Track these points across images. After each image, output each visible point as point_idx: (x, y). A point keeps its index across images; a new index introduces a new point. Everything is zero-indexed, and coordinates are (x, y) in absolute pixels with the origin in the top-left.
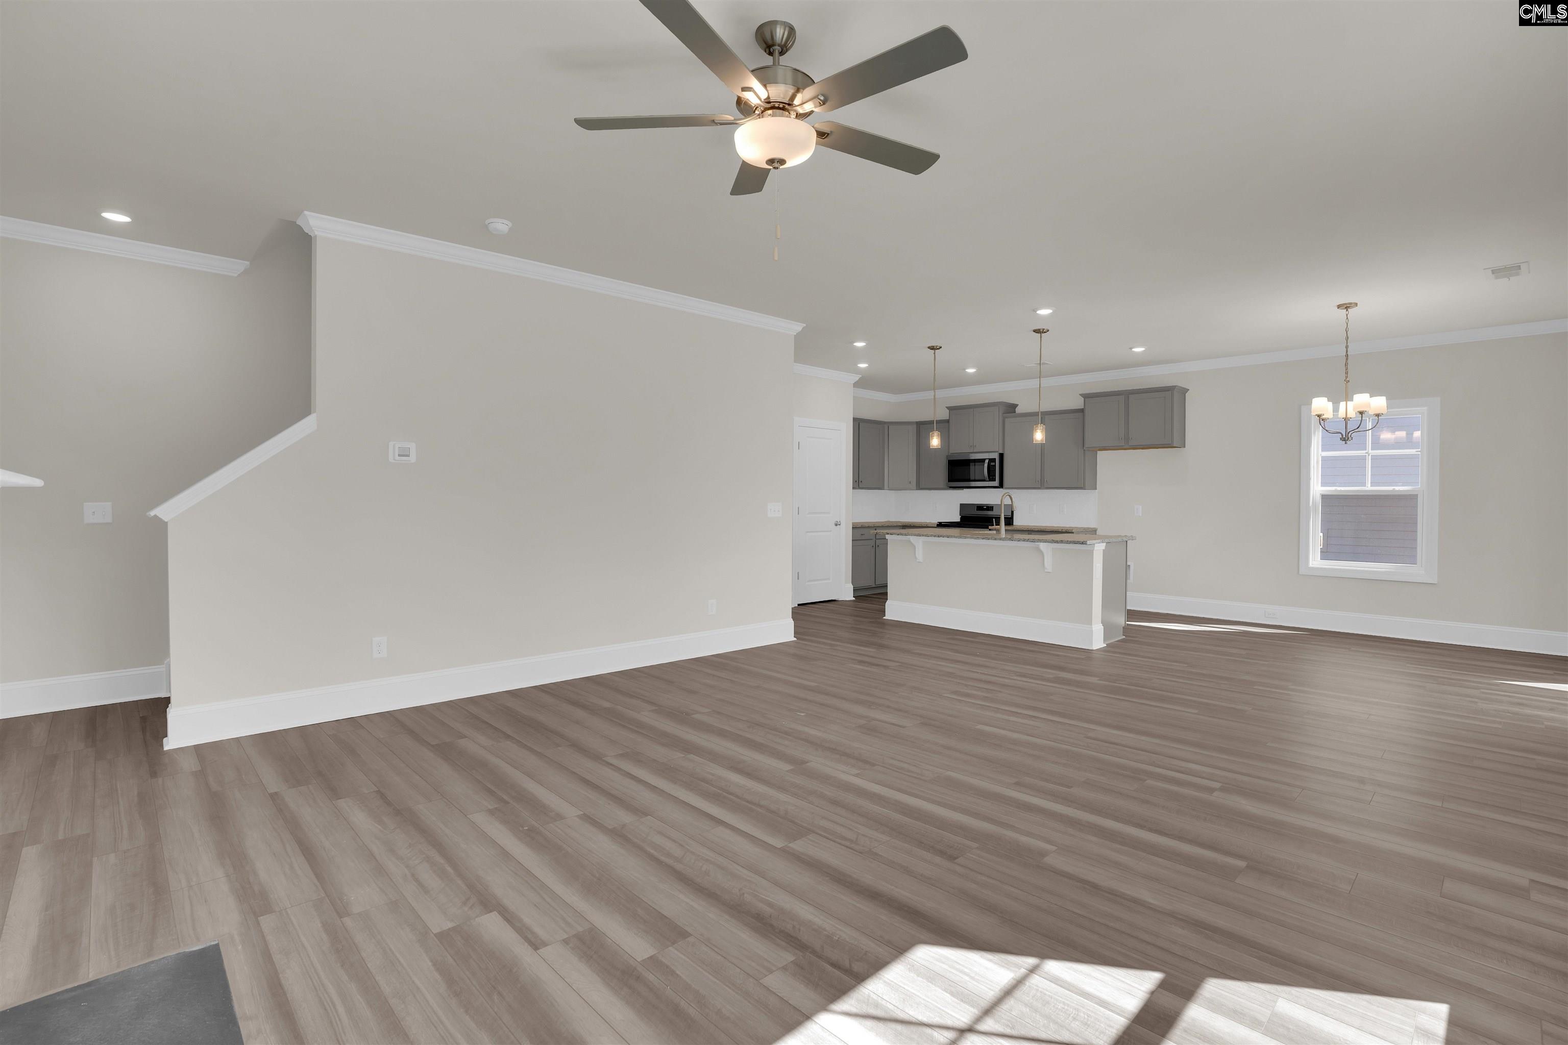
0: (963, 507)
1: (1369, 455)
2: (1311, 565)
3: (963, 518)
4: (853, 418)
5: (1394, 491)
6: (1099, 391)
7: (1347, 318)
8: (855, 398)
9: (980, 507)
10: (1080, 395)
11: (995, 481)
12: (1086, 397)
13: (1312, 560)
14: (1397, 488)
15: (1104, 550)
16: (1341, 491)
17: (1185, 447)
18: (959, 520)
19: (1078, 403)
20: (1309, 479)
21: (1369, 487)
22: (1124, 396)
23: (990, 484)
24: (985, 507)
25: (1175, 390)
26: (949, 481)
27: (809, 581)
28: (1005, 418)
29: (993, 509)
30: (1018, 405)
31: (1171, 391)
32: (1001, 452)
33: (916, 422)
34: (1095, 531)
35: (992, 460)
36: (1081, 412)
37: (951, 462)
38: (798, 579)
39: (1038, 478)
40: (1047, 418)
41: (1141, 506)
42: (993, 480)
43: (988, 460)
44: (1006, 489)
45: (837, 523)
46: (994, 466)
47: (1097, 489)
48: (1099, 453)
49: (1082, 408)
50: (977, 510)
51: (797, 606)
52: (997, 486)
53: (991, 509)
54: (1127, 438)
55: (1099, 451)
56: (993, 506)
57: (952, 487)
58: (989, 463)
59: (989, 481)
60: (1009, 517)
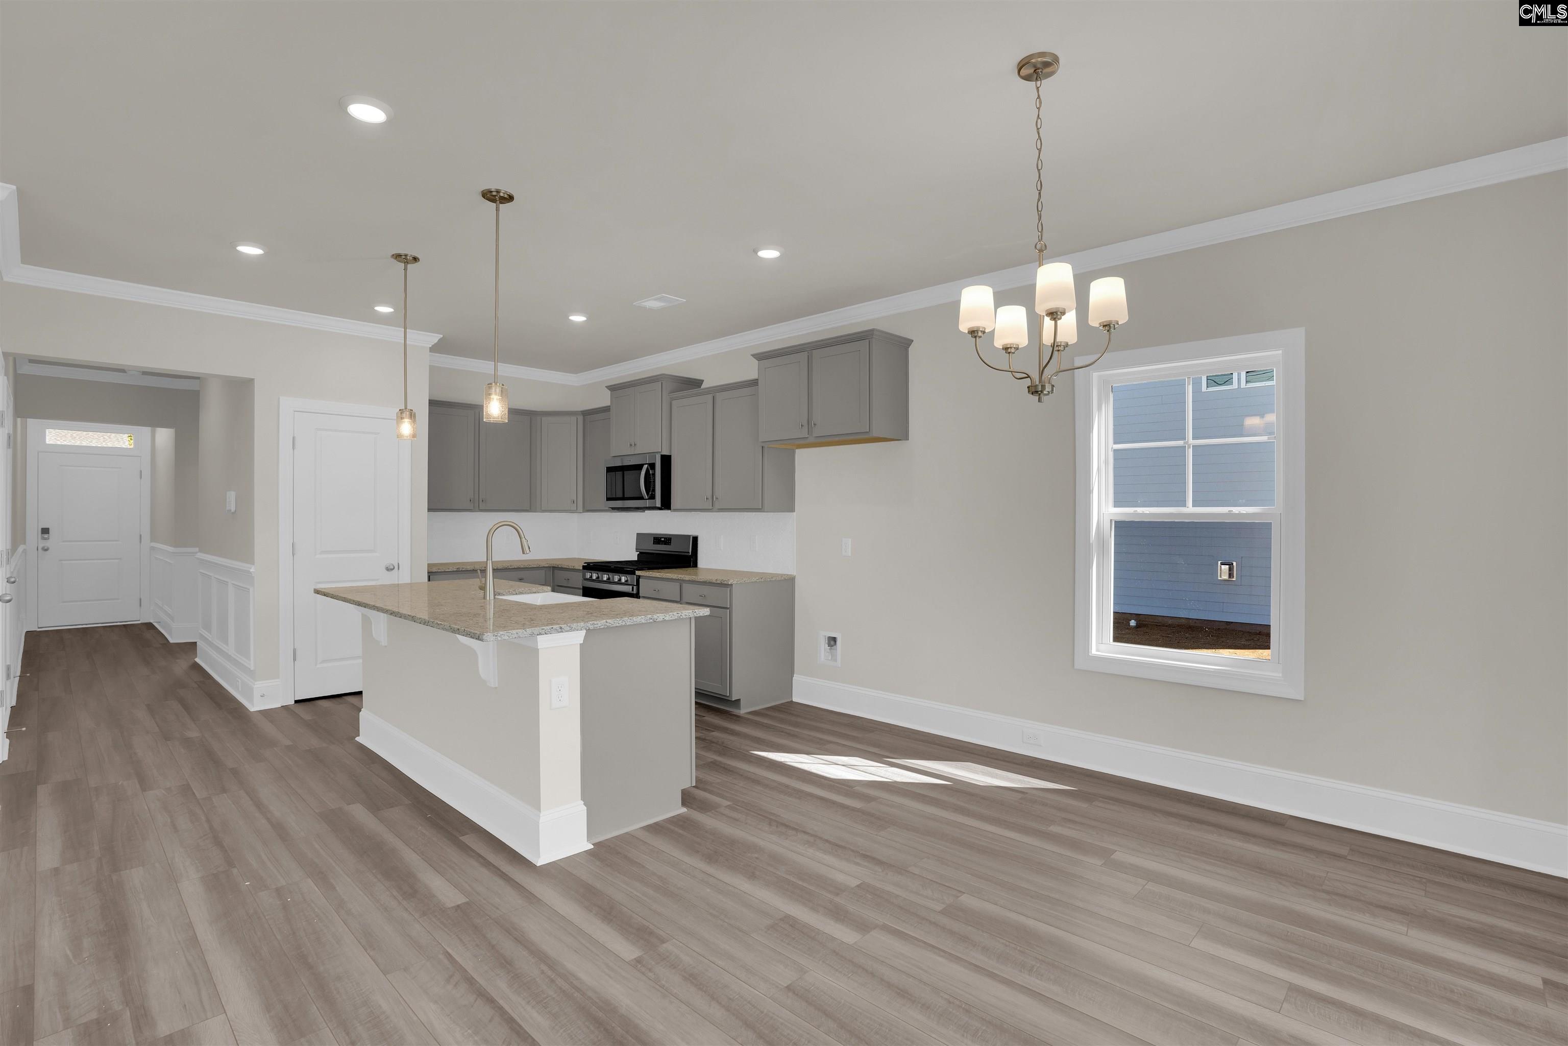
0: (640, 537)
1: (1189, 447)
2: (1094, 651)
3: (640, 554)
4: (429, 400)
5: (1230, 514)
6: (776, 348)
7: (1039, 97)
8: (432, 369)
9: (658, 539)
10: (753, 355)
11: (656, 499)
12: (761, 357)
13: (1098, 643)
14: (1236, 510)
15: (582, 646)
16: (1143, 514)
17: (907, 439)
19: (750, 370)
20: (1088, 492)
21: (1190, 510)
22: (806, 352)
23: (648, 503)
24: (663, 539)
25: (874, 337)
26: (608, 499)
27: (324, 661)
28: (672, 399)
29: (670, 543)
30: (703, 381)
31: (868, 340)
32: (665, 453)
33: (581, 411)
34: (790, 581)
35: (652, 466)
36: (754, 383)
37: (610, 470)
38: (295, 660)
39: (709, 494)
40: (720, 397)
41: (850, 540)
42: (652, 497)
43: (647, 465)
44: (676, 510)
45: (389, 566)
46: (654, 474)
47: (794, 512)
48: (797, 451)
49: (756, 377)
50: (654, 544)
51: (293, 703)
52: (660, 506)
53: (669, 542)
54: (810, 424)
55: (797, 448)
56: (671, 538)
57: (613, 509)
58: (647, 468)
59: (647, 499)
60: (690, 554)
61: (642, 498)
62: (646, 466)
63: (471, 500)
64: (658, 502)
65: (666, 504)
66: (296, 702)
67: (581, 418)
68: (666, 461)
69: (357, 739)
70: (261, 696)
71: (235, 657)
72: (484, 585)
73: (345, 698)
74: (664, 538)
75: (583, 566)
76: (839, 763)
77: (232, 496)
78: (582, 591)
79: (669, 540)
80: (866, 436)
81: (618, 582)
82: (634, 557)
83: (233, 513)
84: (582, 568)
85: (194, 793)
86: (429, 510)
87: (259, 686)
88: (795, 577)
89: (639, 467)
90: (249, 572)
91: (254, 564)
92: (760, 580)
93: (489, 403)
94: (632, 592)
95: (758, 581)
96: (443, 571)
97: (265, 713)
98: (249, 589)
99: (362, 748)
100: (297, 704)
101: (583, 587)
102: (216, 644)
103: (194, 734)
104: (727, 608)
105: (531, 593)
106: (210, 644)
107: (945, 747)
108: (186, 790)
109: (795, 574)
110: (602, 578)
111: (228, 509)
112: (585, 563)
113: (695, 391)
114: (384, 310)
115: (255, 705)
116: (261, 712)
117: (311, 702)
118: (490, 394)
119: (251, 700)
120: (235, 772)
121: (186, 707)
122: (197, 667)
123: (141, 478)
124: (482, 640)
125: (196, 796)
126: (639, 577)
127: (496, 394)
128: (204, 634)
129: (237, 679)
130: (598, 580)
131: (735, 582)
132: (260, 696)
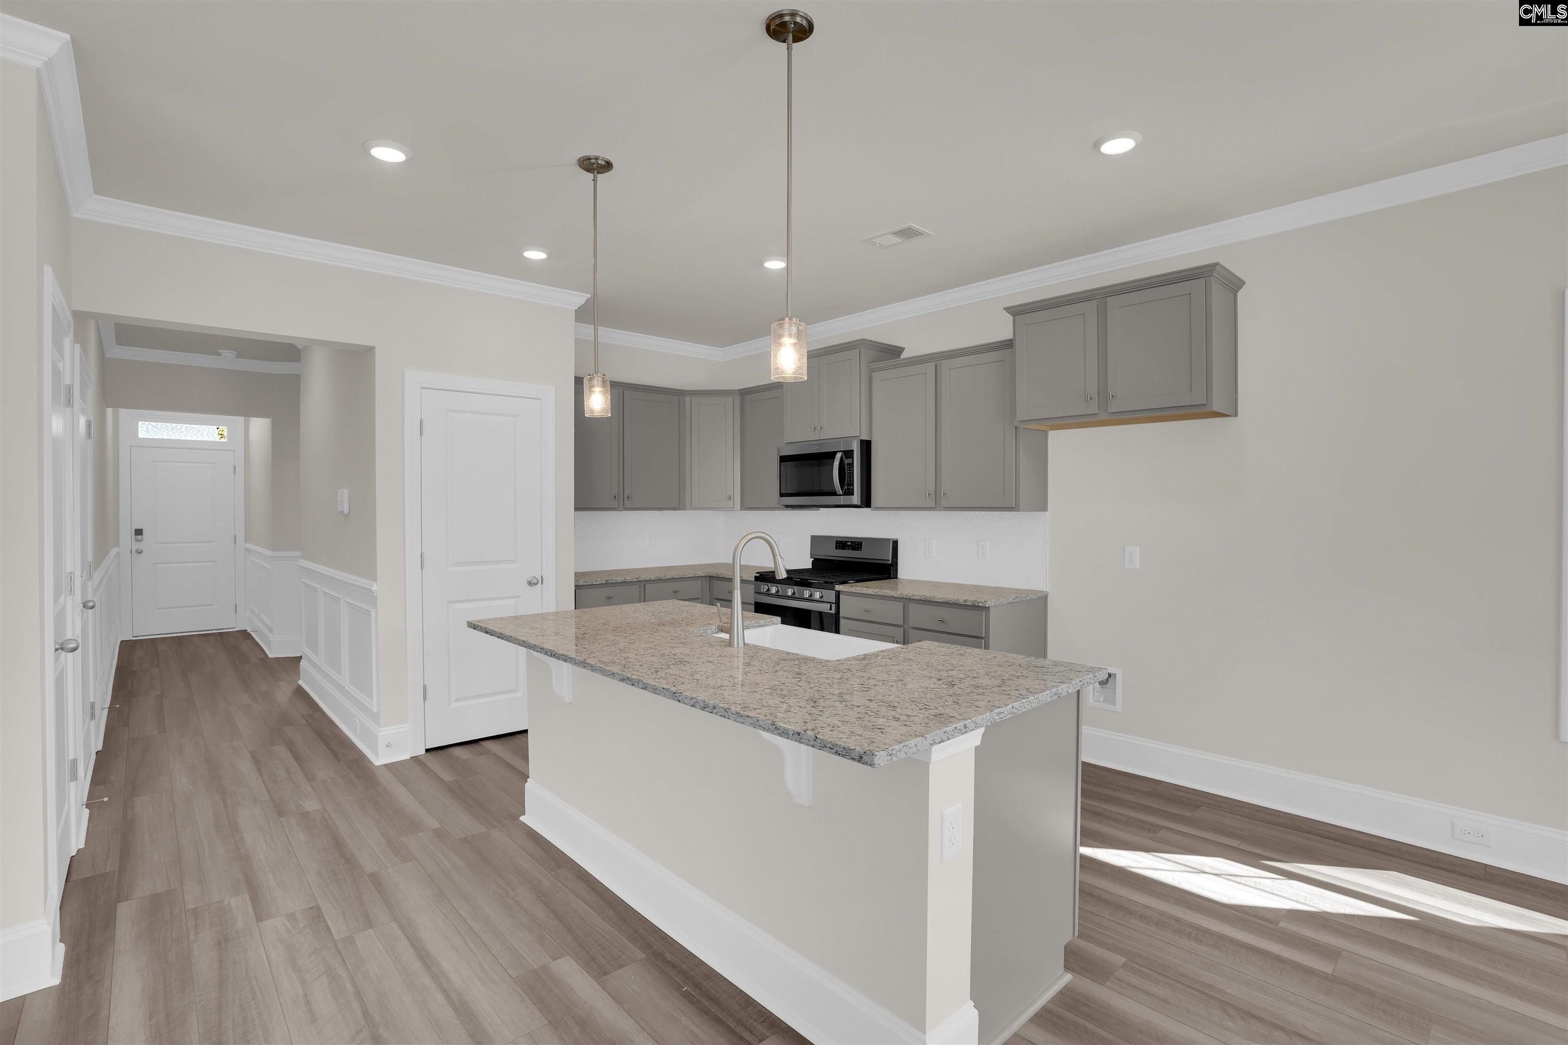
0: (815, 540)
3: (816, 562)
6: (1043, 298)
9: (842, 544)
10: (1007, 309)
11: (853, 494)
12: (1017, 312)
17: (1235, 413)
18: (811, 567)
19: (1003, 329)
22: (1096, 300)
23: (842, 500)
24: (849, 543)
25: (1214, 274)
26: (782, 495)
27: (458, 700)
28: (872, 371)
29: (861, 548)
30: (904, 348)
31: (1204, 279)
32: (865, 437)
33: (739, 390)
34: (1043, 599)
35: (848, 454)
36: (1008, 345)
37: (783, 459)
38: (425, 699)
39: (931, 488)
40: (945, 365)
41: (1138, 548)
42: (849, 492)
43: (841, 453)
44: (877, 509)
45: (532, 580)
46: (851, 465)
47: (1047, 511)
48: (1050, 433)
49: (1010, 336)
50: (836, 549)
51: (424, 752)
52: (859, 504)
53: (858, 548)
54: (1104, 396)
55: (1050, 430)
56: (861, 543)
57: (787, 507)
58: (841, 458)
59: (841, 495)
60: (890, 562)
61: (834, 494)
62: (839, 455)
63: (615, 497)
64: (856, 499)
65: (866, 502)
66: (427, 750)
67: (738, 398)
68: (866, 446)
69: (522, 818)
70: (387, 746)
71: (349, 690)
72: (729, 626)
73: (484, 743)
74: (852, 542)
75: (756, 577)
76: (1206, 870)
77: (344, 495)
78: (754, 606)
79: (858, 545)
80: (1201, 410)
81: (809, 598)
82: (807, 564)
83: (346, 515)
84: (754, 580)
85: (328, 928)
86: (576, 509)
87: (385, 733)
88: (1048, 594)
89: (832, 455)
90: (370, 590)
91: (376, 581)
92: (1016, 600)
93: (779, 350)
94: (831, 612)
95: (1014, 601)
96: (590, 583)
97: (391, 768)
98: (370, 612)
99: (533, 836)
100: (429, 754)
101: (755, 602)
102: (324, 669)
103: (311, 805)
104: (981, 638)
105: (758, 626)
106: (318, 668)
107: (1325, 838)
108: (316, 915)
109: (1048, 590)
110: (786, 592)
111: (339, 510)
112: (757, 573)
113: (895, 361)
114: (535, 255)
115: (380, 758)
116: (386, 766)
117: (443, 750)
118: (781, 336)
119: (376, 752)
120: (376, 881)
121: (297, 757)
122: (300, 693)
123: (235, 473)
124: (872, 765)
125: (331, 934)
126: (838, 594)
127: (790, 335)
128: (307, 653)
129: (354, 718)
130: (777, 595)
131: (992, 604)
132: (385, 745)
